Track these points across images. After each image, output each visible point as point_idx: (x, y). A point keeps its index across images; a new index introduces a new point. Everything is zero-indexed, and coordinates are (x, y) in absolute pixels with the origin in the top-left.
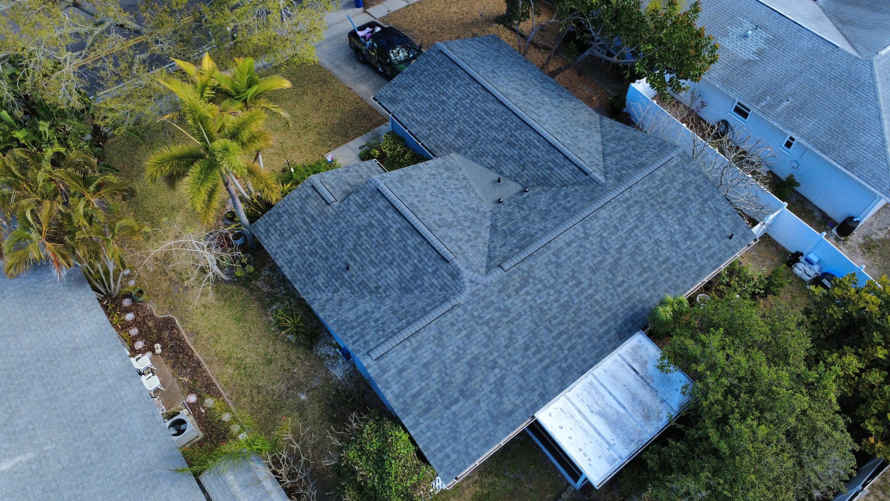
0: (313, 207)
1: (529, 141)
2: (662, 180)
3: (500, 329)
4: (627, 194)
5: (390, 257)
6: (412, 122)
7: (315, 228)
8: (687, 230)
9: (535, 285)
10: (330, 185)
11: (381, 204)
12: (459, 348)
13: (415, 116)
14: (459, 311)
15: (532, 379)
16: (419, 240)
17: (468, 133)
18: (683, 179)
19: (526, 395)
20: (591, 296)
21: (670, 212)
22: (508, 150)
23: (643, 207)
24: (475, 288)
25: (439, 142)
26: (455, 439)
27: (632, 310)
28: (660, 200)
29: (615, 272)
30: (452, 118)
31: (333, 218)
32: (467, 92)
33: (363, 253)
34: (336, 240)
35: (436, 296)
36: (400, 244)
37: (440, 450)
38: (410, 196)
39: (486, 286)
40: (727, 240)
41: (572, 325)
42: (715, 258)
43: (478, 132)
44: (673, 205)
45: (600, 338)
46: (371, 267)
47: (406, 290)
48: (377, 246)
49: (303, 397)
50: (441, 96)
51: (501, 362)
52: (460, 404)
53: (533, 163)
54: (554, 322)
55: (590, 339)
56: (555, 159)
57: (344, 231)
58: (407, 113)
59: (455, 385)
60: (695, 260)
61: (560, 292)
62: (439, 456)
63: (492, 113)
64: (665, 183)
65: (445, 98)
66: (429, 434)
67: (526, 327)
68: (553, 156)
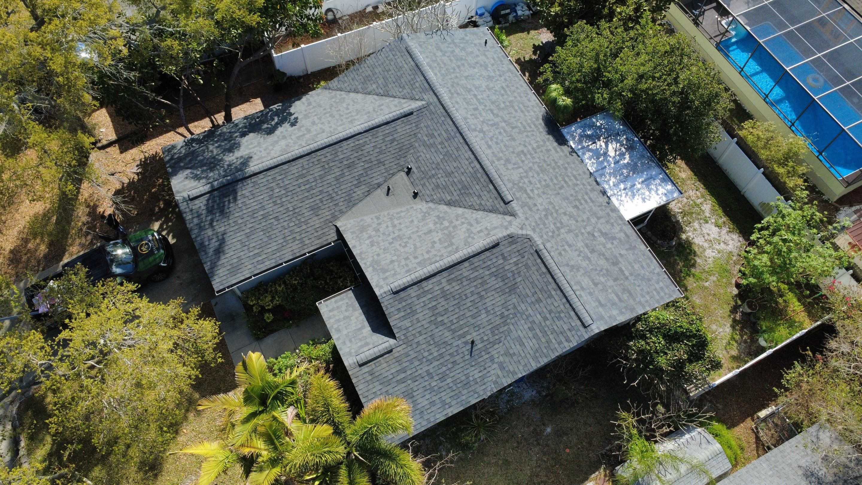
0: (387, 369)
1: (354, 148)
3: (563, 221)
5: (476, 296)
6: (275, 256)
7: (414, 370)
9: (524, 183)
10: (362, 346)
11: (413, 292)
12: (579, 255)
13: (270, 250)
14: (548, 245)
15: (600, 212)
16: (466, 264)
17: (318, 202)
19: (612, 221)
20: (533, 148)
21: (462, 69)
22: (356, 170)
24: (528, 227)
25: (316, 234)
26: (649, 280)
27: (544, 128)
28: (452, 71)
29: (513, 126)
30: (291, 213)
31: (409, 348)
32: (265, 188)
33: (461, 323)
34: (436, 349)
35: (529, 262)
36: (464, 284)
37: (658, 293)
38: (407, 265)
39: (527, 219)
40: (487, 45)
41: (557, 170)
43: (321, 192)
44: (457, 64)
46: (479, 318)
47: (513, 289)
48: (459, 308)
49: (549, 430)
50: (255, 215)
51: (589, 229)
52: (623, 268)
53: (380, 153)
54: (555, 181)
56: (384, 133)
57: (429, 339)
58: (260, 258)
59: (609, 268)
61: (531, 169)
62: (662, 294)
63: (304, 171)
65: (261, 213)
66: (648, 298)
67: (560, 202)
68: (380, 134)
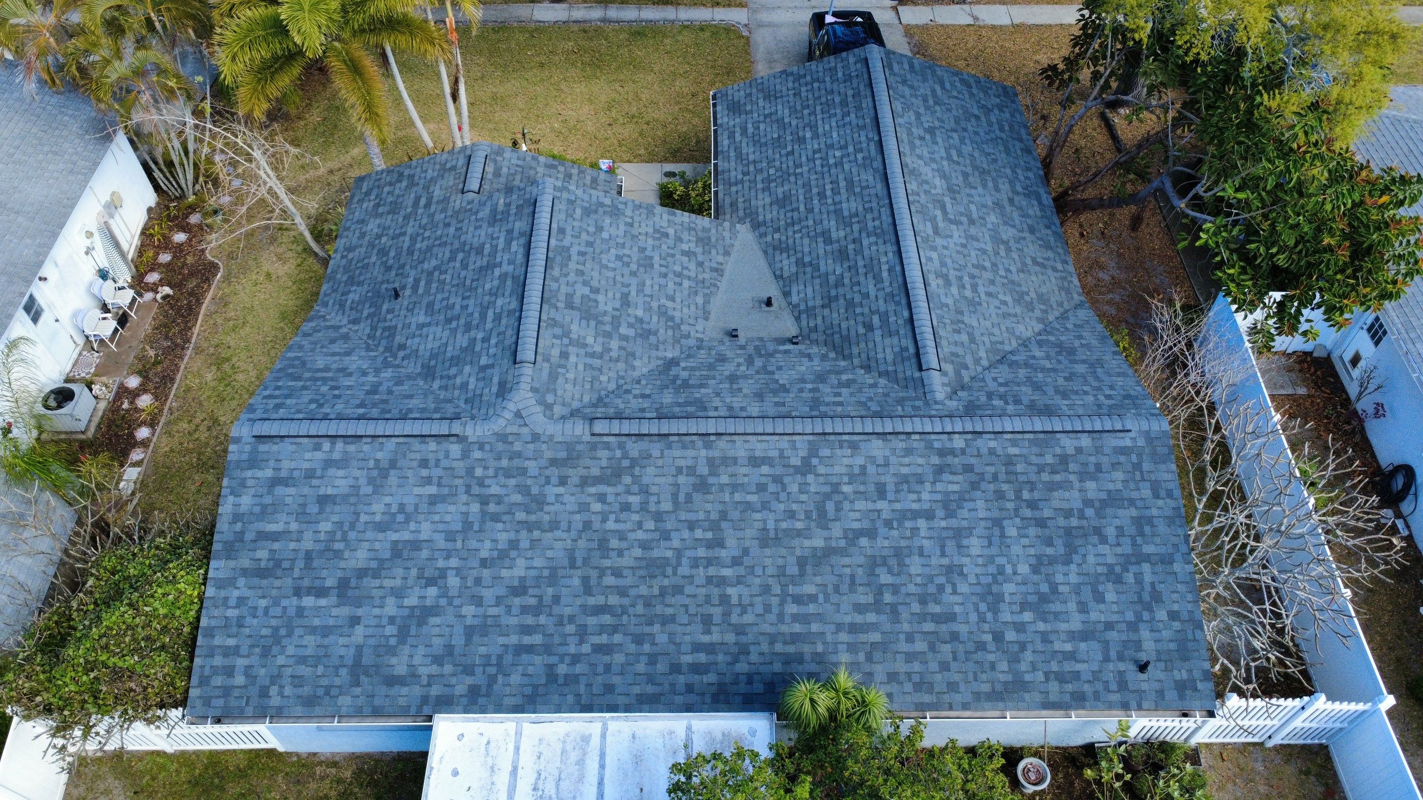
0: (444, 187)
1: (875, 262)
2: (1064, 459)
3: (500, 526)
4: (958, 442)
5: (457, 311)
6: (732, 151)
7: (418, 218)
8: (1045, 588)
9: (629, 492)
11: (520, 225)
12: (402, 507)
13: (744, 145)
14: (455, 449)
18: (1119, 486)
21: (1032, 531)
22: (830, 261)
23: (975, 486)
25: (741, 200)
26: (266, 653)
27: (786, 663)
28: (1026, 495)
29: (809, 569)
30: (792, 170)
31: (449, 214)
33: (434, 285)
34: (424, 248)
37: (228, 652)
38: (576, 237)
39: (536, 437)
40: (1132, 667)
41: (640, 609)
42: (1069, 687)
43: (810, 210)
44: (1050, 523)
45: (675, 668)
46: (423, 312)
47: (429, 373)
48: (458, 285)
50: (807, 129)
52: (323, 602)
53: (850, 305)
55: (653, 659)
56: (891, 314)
57: (444, 239)
58: (737, 134)
60: (1014, 660)
62: (218, 661)
63: (857, 190)
64: (1066, 470)
65: (809, 135)
66: (231, 613)
